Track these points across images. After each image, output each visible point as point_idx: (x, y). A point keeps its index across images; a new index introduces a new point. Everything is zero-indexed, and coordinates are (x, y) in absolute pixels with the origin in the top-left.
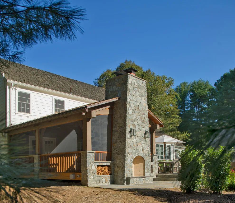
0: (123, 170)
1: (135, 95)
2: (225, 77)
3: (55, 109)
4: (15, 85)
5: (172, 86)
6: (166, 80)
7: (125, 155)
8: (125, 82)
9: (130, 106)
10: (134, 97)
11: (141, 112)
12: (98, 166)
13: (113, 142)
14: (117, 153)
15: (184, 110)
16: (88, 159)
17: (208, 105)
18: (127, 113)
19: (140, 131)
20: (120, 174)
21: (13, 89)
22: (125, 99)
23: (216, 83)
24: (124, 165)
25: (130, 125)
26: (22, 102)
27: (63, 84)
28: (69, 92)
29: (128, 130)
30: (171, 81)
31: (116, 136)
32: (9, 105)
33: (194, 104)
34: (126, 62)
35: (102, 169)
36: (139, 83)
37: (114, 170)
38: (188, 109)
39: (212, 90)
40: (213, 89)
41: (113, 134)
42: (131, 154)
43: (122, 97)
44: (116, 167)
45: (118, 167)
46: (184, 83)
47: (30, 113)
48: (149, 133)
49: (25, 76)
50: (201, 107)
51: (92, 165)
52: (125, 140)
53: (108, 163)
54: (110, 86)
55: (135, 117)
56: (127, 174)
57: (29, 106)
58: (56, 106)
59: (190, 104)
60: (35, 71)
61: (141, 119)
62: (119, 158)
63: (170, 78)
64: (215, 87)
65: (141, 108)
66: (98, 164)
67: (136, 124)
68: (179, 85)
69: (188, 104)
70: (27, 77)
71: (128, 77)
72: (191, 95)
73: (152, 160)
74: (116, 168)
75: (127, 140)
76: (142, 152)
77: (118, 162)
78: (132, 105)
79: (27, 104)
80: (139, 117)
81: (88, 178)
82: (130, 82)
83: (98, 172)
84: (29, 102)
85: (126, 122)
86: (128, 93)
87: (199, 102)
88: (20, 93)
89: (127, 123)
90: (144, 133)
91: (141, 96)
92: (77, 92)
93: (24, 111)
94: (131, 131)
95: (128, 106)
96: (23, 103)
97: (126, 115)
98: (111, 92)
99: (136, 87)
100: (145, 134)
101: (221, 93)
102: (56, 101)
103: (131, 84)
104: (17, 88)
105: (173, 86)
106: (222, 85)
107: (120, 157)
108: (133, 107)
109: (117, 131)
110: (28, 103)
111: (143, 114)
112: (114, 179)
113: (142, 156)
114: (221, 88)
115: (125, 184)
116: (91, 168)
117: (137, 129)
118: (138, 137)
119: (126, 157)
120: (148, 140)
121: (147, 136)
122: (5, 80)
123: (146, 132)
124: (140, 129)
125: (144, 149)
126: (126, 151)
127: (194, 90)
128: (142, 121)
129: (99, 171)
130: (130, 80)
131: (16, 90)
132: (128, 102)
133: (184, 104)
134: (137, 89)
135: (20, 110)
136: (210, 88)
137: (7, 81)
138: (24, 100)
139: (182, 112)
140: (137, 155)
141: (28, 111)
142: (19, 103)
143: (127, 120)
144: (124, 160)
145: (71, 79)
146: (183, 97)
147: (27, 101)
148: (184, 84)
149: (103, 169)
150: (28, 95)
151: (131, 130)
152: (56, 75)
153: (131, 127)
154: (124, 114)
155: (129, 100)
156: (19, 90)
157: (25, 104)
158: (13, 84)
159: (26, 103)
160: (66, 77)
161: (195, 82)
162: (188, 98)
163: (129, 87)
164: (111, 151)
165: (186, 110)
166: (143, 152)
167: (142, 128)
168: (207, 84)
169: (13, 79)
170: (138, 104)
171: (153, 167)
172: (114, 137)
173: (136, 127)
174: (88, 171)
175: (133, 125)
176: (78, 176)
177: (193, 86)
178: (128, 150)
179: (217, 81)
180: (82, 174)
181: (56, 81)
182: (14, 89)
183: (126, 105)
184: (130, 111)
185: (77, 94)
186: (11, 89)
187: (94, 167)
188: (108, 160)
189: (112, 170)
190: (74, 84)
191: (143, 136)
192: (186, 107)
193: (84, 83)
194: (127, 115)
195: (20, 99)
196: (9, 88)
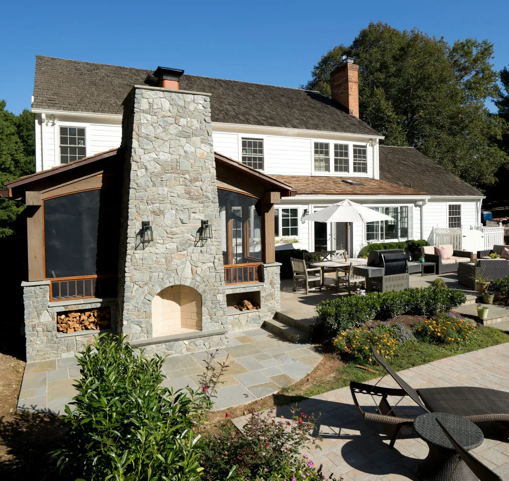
1: (162, 136)
4: (51, 117)
5: (491, 58)
8: (133, 109)
9: (142, 167)
10: (159, 143)
11: (187, 176)
12: (59, 314)
16: (27, 302)
18: (133, 185)
19: (182, 222)
20: (119, 330)
21: (47, 125)
24: (122, 311)
25: (141, 213)
26: (69, 145)
29: (134, 227)
36: (183, 102)
42: (146, 284)
51: (41, 313)
55: (161, 192)
56: (132, 335)
57: (84, 151)
61: (186, 193)
65: (185, 166)
66: (62, 309)
67: (166, 207)
71: (137, 96)
76: (188, 275)
78: (150, 164)
79: (79, 148)
80: (180, 189)
81: (27, 343)
82: (144, 107)
84: (84, 143)
85: (129, 207)
86: (134, 136)
88: (63, 130)
89: (132, 210)
90: (198, 226)
91: (187, 134)
95: (134, 167)
96: (70, 147)
97: (129, 192)
100: (202, 228)
103: (150, 110)
104: (55, 121)
105: (493, 58)
108: (155, 168)
110: (82, 146)
111: (195, 180)
113: (188, 284)
116: (36, 320)
118: (173, 240)
119: (127, 293)
121: (208, 232)
123: (204, 223)
124: (182, 218)
125: (200, 264)
126: (127, 279)
128: (191, 198)
130: (144, 101)
131: (53, 124)
132: (136, 158)
135: (64, 160)
138: (73, 141)
142: (62, 148)
143: (132, 203)
144: (123, 300)
147: (79, 143)
149: (85, 317)
150: (82, 132)
151: (146, 226)
153: (148, 218)
155: (138, 152)
156: (59, 124)
157: (75, 148)
158: (43, 116)
159: (77, 146)
163: (140, 118)
166: (194, 273)
167: (190, 216)
170: (175, 157)
171: (262, 294)
173: (167, 215)
174: (26, 328)
175: (153, 212)
178: (134, 275)
182: (50, 124)
184: (141, 179)
186: (44, 124)
187: (47, 318)
191: (195, 234)
194: (132, 191)
195: (63, 140)
196: (40, 123)
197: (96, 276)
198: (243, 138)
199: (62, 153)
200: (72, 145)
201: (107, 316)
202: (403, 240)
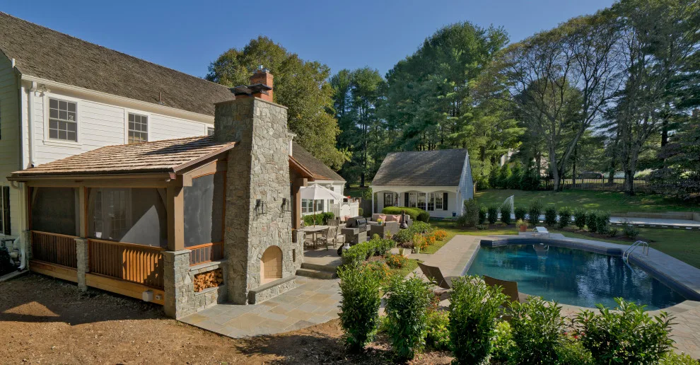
0: (244, 278)
1: (266, 136)
2: (400, 67)
3: (129, 132)
4: (41, 86)
6: (319, 69)
7: (247, 251)
8: (249, 114)
9: (257, 158)
10: (264, 141)
11: (277, 166)
12: (196, 276)
13: (226, 223)
14: (233, 245)
15: (343, 111)
16: (176, 268)
17: (377, 106)
18: (252, 172)
19: (275, 200)
20: (237, 283)
21: (35, 95)
22: (249, 147)
23: (387, 74)
24: (245, 268)
25: (256, 194)
26: (59, 119)
27: (148, 81)
28: (157, 101)
29: (253, 204)
30: (326, 71)
31: (231, 212)
32: (27, 125)
33: (357, 104)
34: (260, 38)
35: (205, 278)
36: (275, 113)
37: (228, 275)
38: (349, 111)
39: (381, 84)
40: (383, 82)
41: (227, 207)
42: (258, 246)
43: (243, 141)
44: (232, 269)
45: (235, 271)
46: (345, 70)
47: (76, 141)
48: (290, 204)
49: (68, 64)
50: (367, 107)
51: (185, 277)
52: (247, 223)
53: (215, 265)
54: (223, 115)
55: (267, 176)
56: (251, 285)
57: (74, 126)
58: (131, 126)
59: (352, 102)
60: (96, 51)
62: (236, 254)
63: (325, 66)
64: (386, 81)
65: (276, 158)
66: (197, 272)
67: (267, 189)
68: (337, 73)
69: (350, 103)
70: (74, 67)
71: (255, 105)
72: (353, 90)
73: (294, 240)
74: (232, 272)
75: (250, 222)
76: (277, 239)
77: (233, 260)
78: (261, 157)
79: (69, 123)
80: (273, 176)
81: (177, 303)
82: (258, 114)
83: (196, 286)
84: (74, 119)
85: (249, 189)
86: (253, 135)
87: (364, 100)
88: (53, 103)
89: (251, 191)
90: (281, 202)
91: (277, 136)
92: (172, 99)
93: (63, 136)
94: (258, 205)
95: (253, 159)
96: (60, 122)
97: (250, 177)
98: (225, 127)
99: (269, 121)
100: (284, 204)
101: (394, 90)
102: (131, 117)
103: (261, 117)
104: (44, 93)
106: (395, 78)
107: (239, 252)
108: (263, 160)
109: (233, 204)
110: (72, 121)
111: (281, 169)
112: (228, 291)
113: (277, 245)
114: (394, 81)
115: (247, 304)
116: (182, 283)
117: (269, 198)
118: (271, 213)
119: (249, 254)
120: (288, 215)
121: (286, 206)
122: (17, 74)
123: (284, 200)
124: (275, 197)
125: (282, 230)
126: (249, 243)
127: (359, 82)
128: (279, 183)
129: (199, 283)
130: (258, 109)
131: (42, 95)
132: (254, 152)
133: (343, 102)
134: (270, 124)
135: (53, 135)
136: (379, 80)
137: (21, 76)
138: (63, 115)
139: (340, 113)
140: (268, 246)
141: (73, 137)
142: (51, 121)
143: (252, 185)
144: (245, 260)
145: (165, 69)
146: (343, 91)
147: (69, 118)
148: (344, 72)
149: (207, 278)
150: (73, 107)
151: (258, 202)
152: (136, 60)
153: (259, 197)
154: (246, 172)
155: (255, 148)
156: (49, 95)
157: (65, 122)
158: (35, 85)
159: (67, 121)
160: (156, 64)
161: (359, 71)
162: (349, 94)
163: (257, 122)
164: (222, 241)
165: (346, 110)
166: (280, 236)
167: (278, 196)
168: (375, 75)
169: (38, 73)
170: (272, 152)
171: (296, 251)
172: (227, 213)
173: (268, 195)
174: (177, 290)
175: (261, 192)
176: (159, 297)
177: (356, 77)
178: (252, 240)
179: (390, 71)
180: (165, 294)
181: (135, 74)
182: (38, 94)
183: (251, 157)
184: (256, 168)
185: (171, 102)
186: (32, 94)
187: (188, 281)
188: (213, 259)
189: (224, 277)
190: (170, 79)
191: (280, 208)
192: (346, 107)
193: (188, 76)
194: (252, 176)
195: (53, 113)
196: (28, 91)
197: (211, 244)
198: (209, 128)
199: (50, 127)
200: (62, 120)
201: (220, 275)
202: (320, 212)
